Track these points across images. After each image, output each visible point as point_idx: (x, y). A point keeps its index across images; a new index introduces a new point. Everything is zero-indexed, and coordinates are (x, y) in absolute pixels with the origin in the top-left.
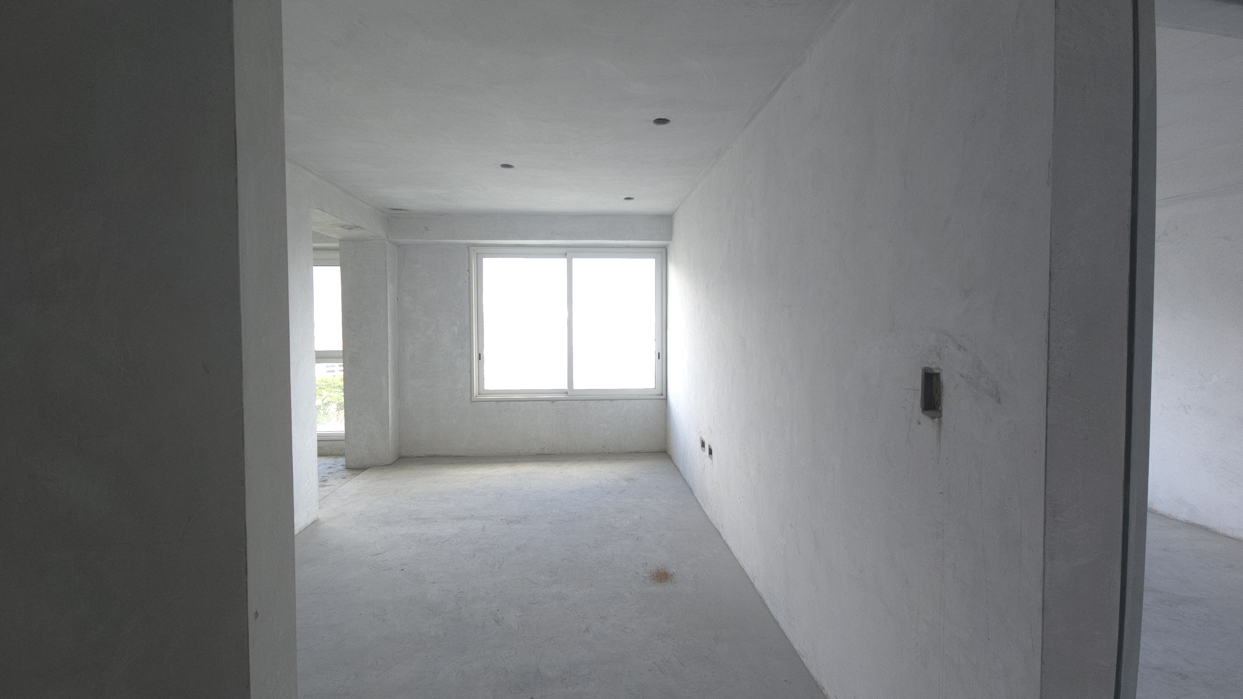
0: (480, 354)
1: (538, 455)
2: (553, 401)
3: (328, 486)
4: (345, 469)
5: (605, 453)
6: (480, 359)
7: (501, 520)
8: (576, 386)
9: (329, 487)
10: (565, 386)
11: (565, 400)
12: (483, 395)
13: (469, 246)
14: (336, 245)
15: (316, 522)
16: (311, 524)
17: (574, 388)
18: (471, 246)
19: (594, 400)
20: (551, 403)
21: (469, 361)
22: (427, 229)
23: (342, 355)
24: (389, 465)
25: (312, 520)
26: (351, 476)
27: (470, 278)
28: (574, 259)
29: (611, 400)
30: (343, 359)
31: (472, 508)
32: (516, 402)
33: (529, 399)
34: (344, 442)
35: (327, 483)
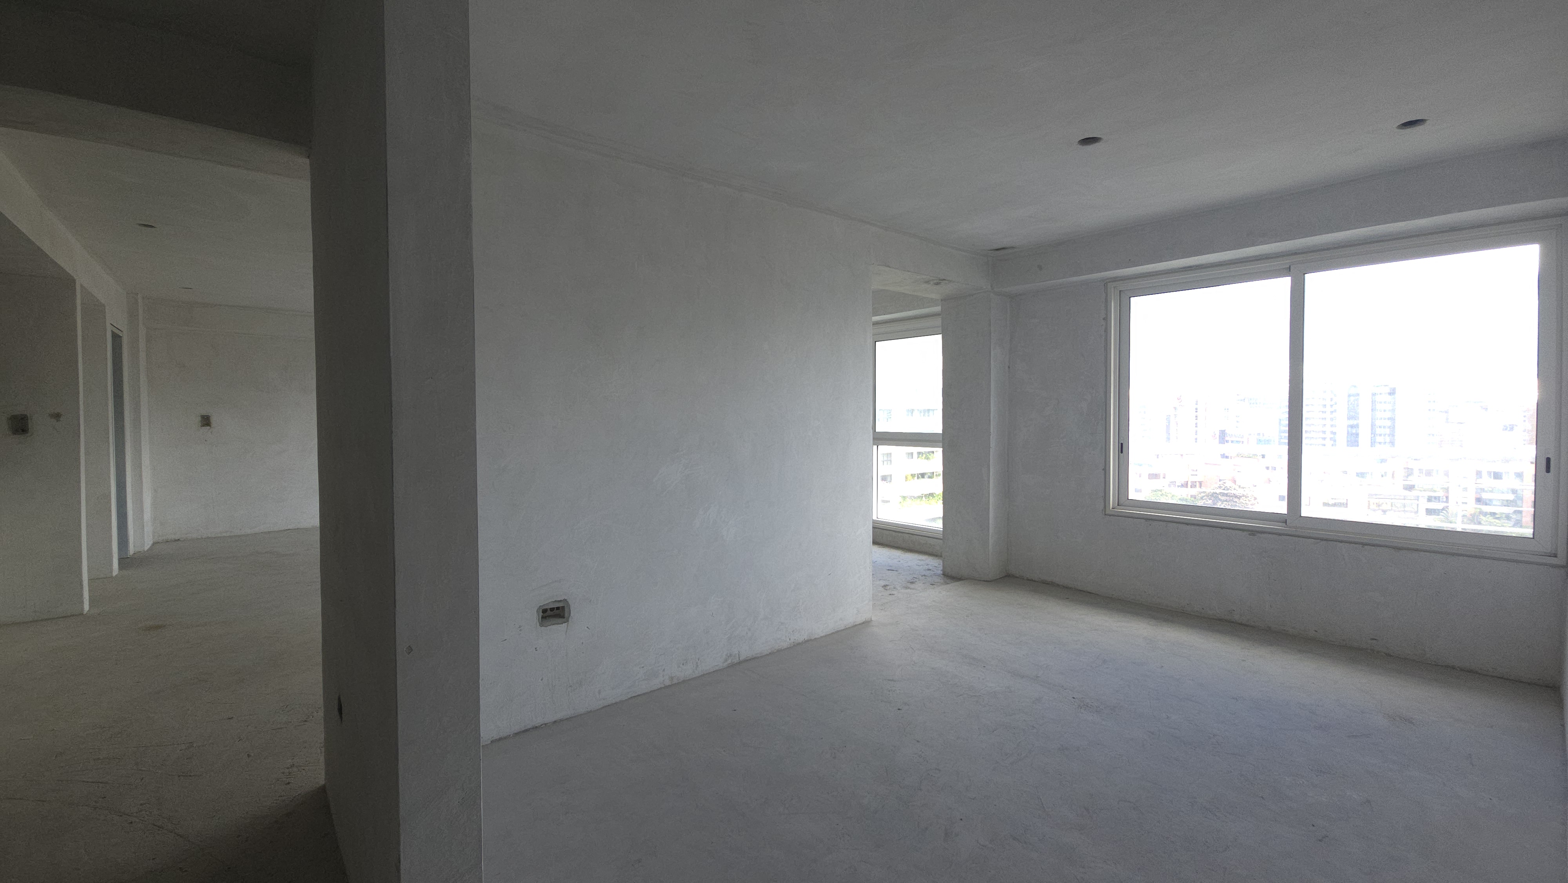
0: (1122, 444)
1: (1220, 620)
2: (1253, 532)
3: (911, 589)
4: (941, 575)
5: (1378, 652)
6: (1122, 452)
7: (1074, 698)
8: (1309, 510)
9: (912, 591)
10: (1282, 508)
11: (1280, 535)
12: (1122, 507)
13: (1106, 282)
14: (938, 309)
15: (867, 623)
16: (860, 624)
17: (1304, 513)
18: (1110, 282)
19: (1351, 543)
20: (1250, 535)
21: (1104, 454)
22: (1040, 268)
23: (941, 439)
24: (988, 581)
25: (863, 620)
26: (942, 584)
27: (1107, 331)
28: (1308, 277)
29: (1399, 549)
30: (943, 443)
31: (1045, 666)
32: (1180, 526)
33: (1204, 523)
34: (941, 541)
35: (912, 586)
